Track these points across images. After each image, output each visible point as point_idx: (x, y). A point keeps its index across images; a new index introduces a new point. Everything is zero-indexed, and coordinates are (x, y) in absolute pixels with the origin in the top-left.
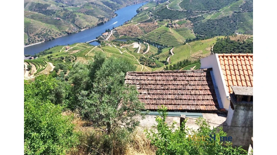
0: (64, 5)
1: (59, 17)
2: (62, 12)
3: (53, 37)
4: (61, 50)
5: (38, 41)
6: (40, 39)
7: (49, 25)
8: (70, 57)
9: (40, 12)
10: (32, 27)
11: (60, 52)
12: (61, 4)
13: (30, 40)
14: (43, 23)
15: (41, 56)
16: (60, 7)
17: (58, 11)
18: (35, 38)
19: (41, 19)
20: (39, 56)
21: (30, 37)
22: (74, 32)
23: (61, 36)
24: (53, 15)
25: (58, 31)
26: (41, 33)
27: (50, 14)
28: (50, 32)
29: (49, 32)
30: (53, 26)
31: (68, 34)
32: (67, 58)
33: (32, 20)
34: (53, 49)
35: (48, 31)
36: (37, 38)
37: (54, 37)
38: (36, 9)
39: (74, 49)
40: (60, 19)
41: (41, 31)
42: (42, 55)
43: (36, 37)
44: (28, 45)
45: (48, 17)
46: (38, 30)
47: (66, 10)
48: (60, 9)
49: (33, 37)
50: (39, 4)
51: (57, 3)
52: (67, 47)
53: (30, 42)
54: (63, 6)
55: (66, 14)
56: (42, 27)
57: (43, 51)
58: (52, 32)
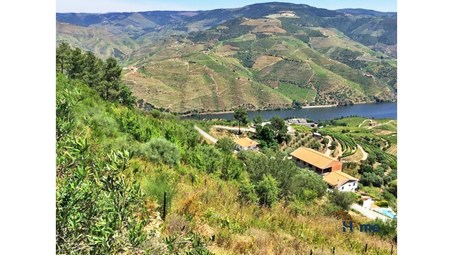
0: (385, 56)
1: (371, 72)
2: (378, 65)
3: (351, 102)
4: (361, 124)
5: (329, 103)
6: (333, 100)
7: (352, 83)
8: (379, 141)
9: (345, 63)
10: (327, 81)
11: (359, 126)
12: (380, 54)
13: (318, 100)
14: (344, 78)
15: (328, 126)
16: (377, 57)
17: (373, 63)
18: (325, 98)
19: (342, 72)
20: (325, 126)
21: (320, 96)
22: (388, 99)
23: (364, 102)
24: (361, 69)
25: (363, 94)
26: (336, 93)
27: (359, 66)
28: (350, 93)
29: (348, 93)
30: (358, 85)
31: (378, 101)
32: (374, 141)
33: (330, 72)
34: (347, 119)
35: (348, 90)
36: (328, 99)
37: (353, 102)
38: (340, 58)
39: (383, 128)
40: (371, 77)
41: (338, 90)
42: (330, 125)
43: (327, 97)
44: (314, 105)
45: (355, 72)
46: (334, 88)
47: (387, 63)
48: (377, 61)
49: (323, 96)
50: (346, 50)
51: (374, 52)
52: (372, 122)
53: (317, 102)
54: (382, 58)
55: (384, 70)
56: (340, 85)
57: (331, 119)
58: (353, 94)
